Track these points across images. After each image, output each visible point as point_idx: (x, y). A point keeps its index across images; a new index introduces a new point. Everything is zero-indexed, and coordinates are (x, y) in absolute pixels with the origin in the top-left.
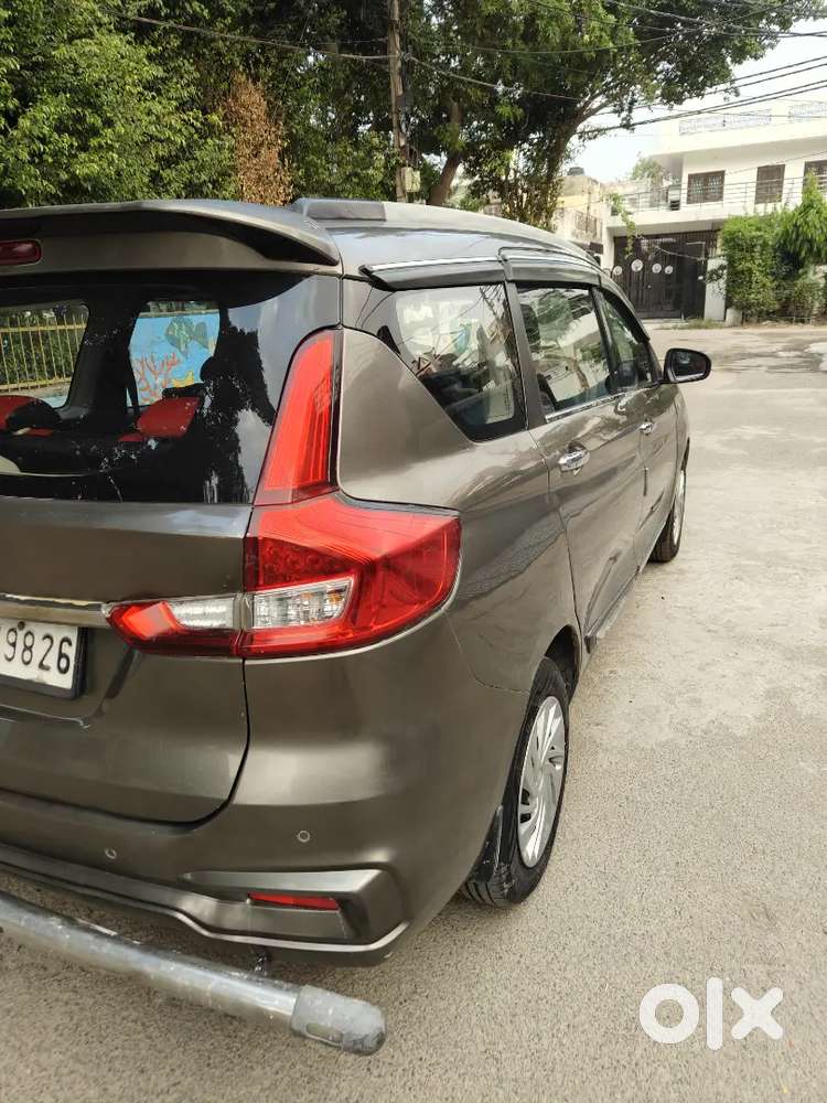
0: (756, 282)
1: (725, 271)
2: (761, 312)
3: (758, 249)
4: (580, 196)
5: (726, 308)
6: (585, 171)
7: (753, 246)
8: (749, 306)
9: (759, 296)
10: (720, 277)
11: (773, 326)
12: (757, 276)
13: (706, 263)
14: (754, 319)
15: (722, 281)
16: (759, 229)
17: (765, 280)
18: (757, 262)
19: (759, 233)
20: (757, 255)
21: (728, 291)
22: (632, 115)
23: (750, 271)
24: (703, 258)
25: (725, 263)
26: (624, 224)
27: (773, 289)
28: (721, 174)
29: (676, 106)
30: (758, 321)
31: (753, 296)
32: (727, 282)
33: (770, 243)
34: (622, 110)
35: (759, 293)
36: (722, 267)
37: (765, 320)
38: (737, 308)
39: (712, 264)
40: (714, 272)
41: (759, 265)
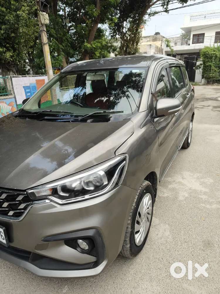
0: (213, 70)
1: (202, 66)
2: (214, 80)
3: (214, 58)
4: (158, 42)
5: (202, 78)
6: (160, 33)
7: (212, 57)
8: (210, 78)
9: (213, 75)
10: (200, 68)
11: (218, 85)
12: (213, 67)
13: (196, 63)
14: (211, 83)
15: (201, 69)
16: (214, 51)
17: (216, 69)
18: (213, 63)
19: (214, 53)
20: (213, 60)
21: (203, 73)
22: (168, 7)
23: (210, 66)
24: (195, 61)
25: (202, 63)
26: (170, 50)
27: (218, 72)
28: (204, 34)
29: (184, 4)
30: (213, 84)
31: (211, 75)
32: (203, 69)
33: (218, 56)
34: (164, 5)
35: (213, 73)
36: (201, 64)
37: (215, 83)
38: (205, 79)
39: (198, 63)
40: (198, 66)
41: (214, 64)
